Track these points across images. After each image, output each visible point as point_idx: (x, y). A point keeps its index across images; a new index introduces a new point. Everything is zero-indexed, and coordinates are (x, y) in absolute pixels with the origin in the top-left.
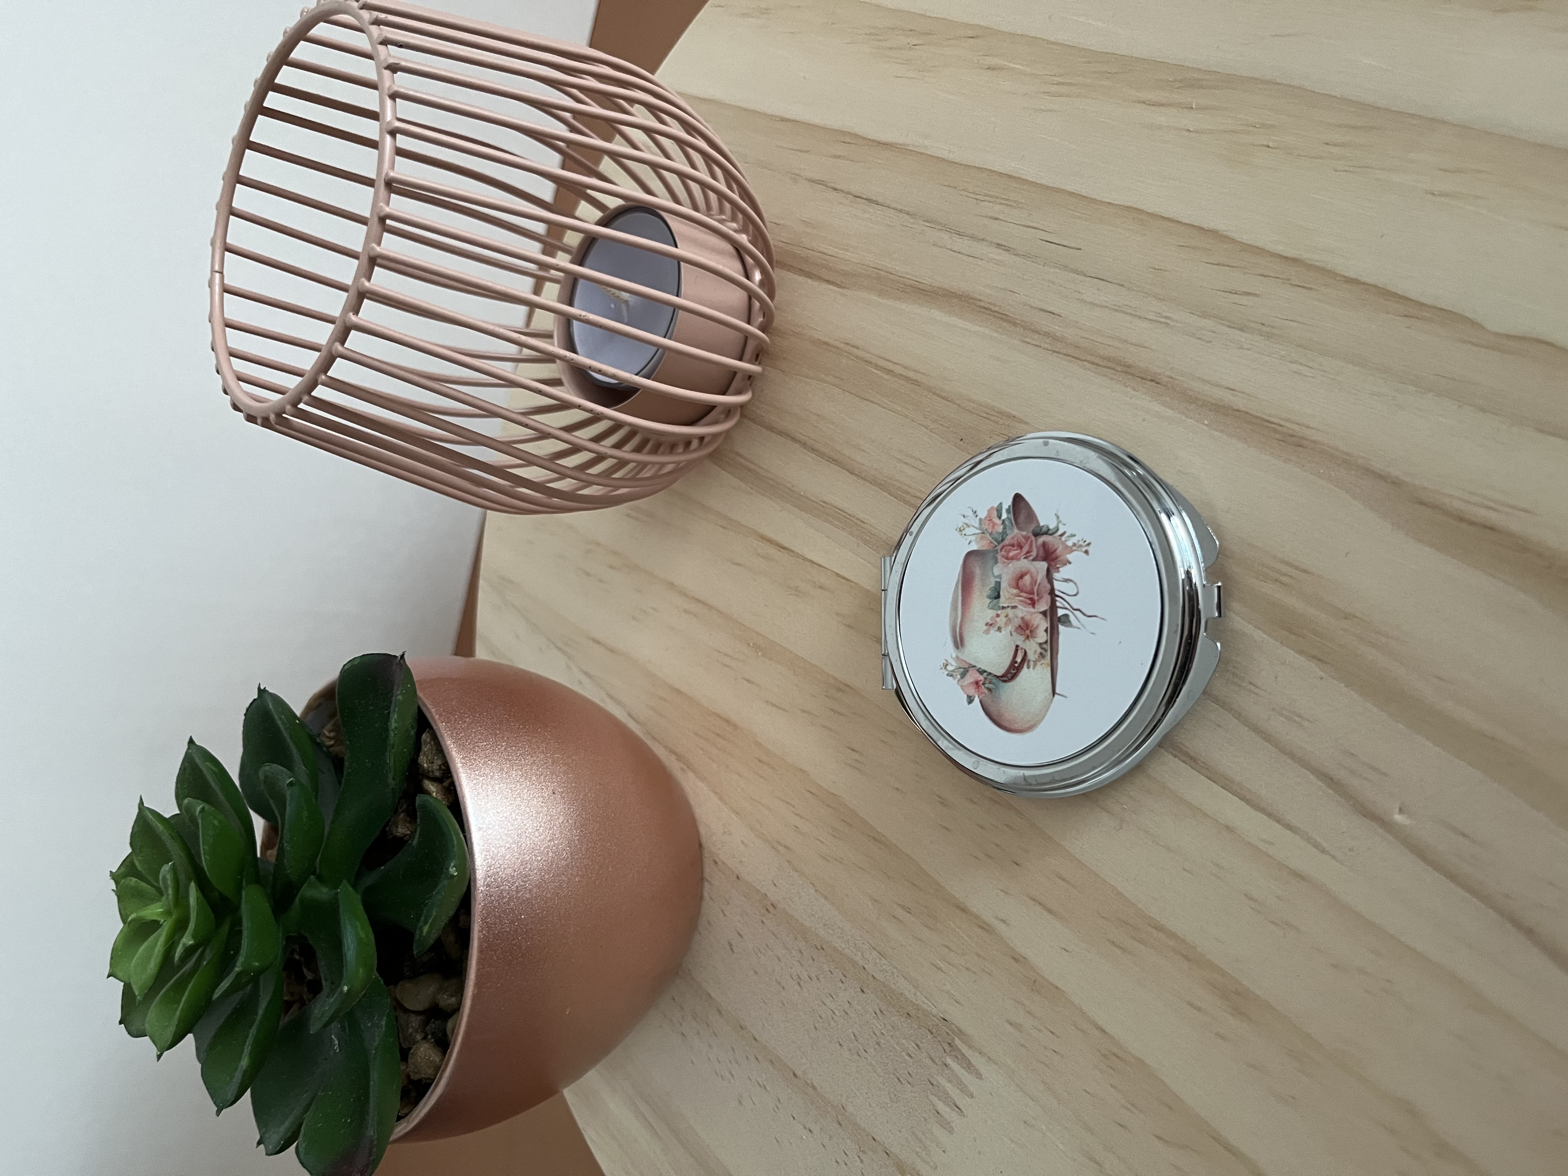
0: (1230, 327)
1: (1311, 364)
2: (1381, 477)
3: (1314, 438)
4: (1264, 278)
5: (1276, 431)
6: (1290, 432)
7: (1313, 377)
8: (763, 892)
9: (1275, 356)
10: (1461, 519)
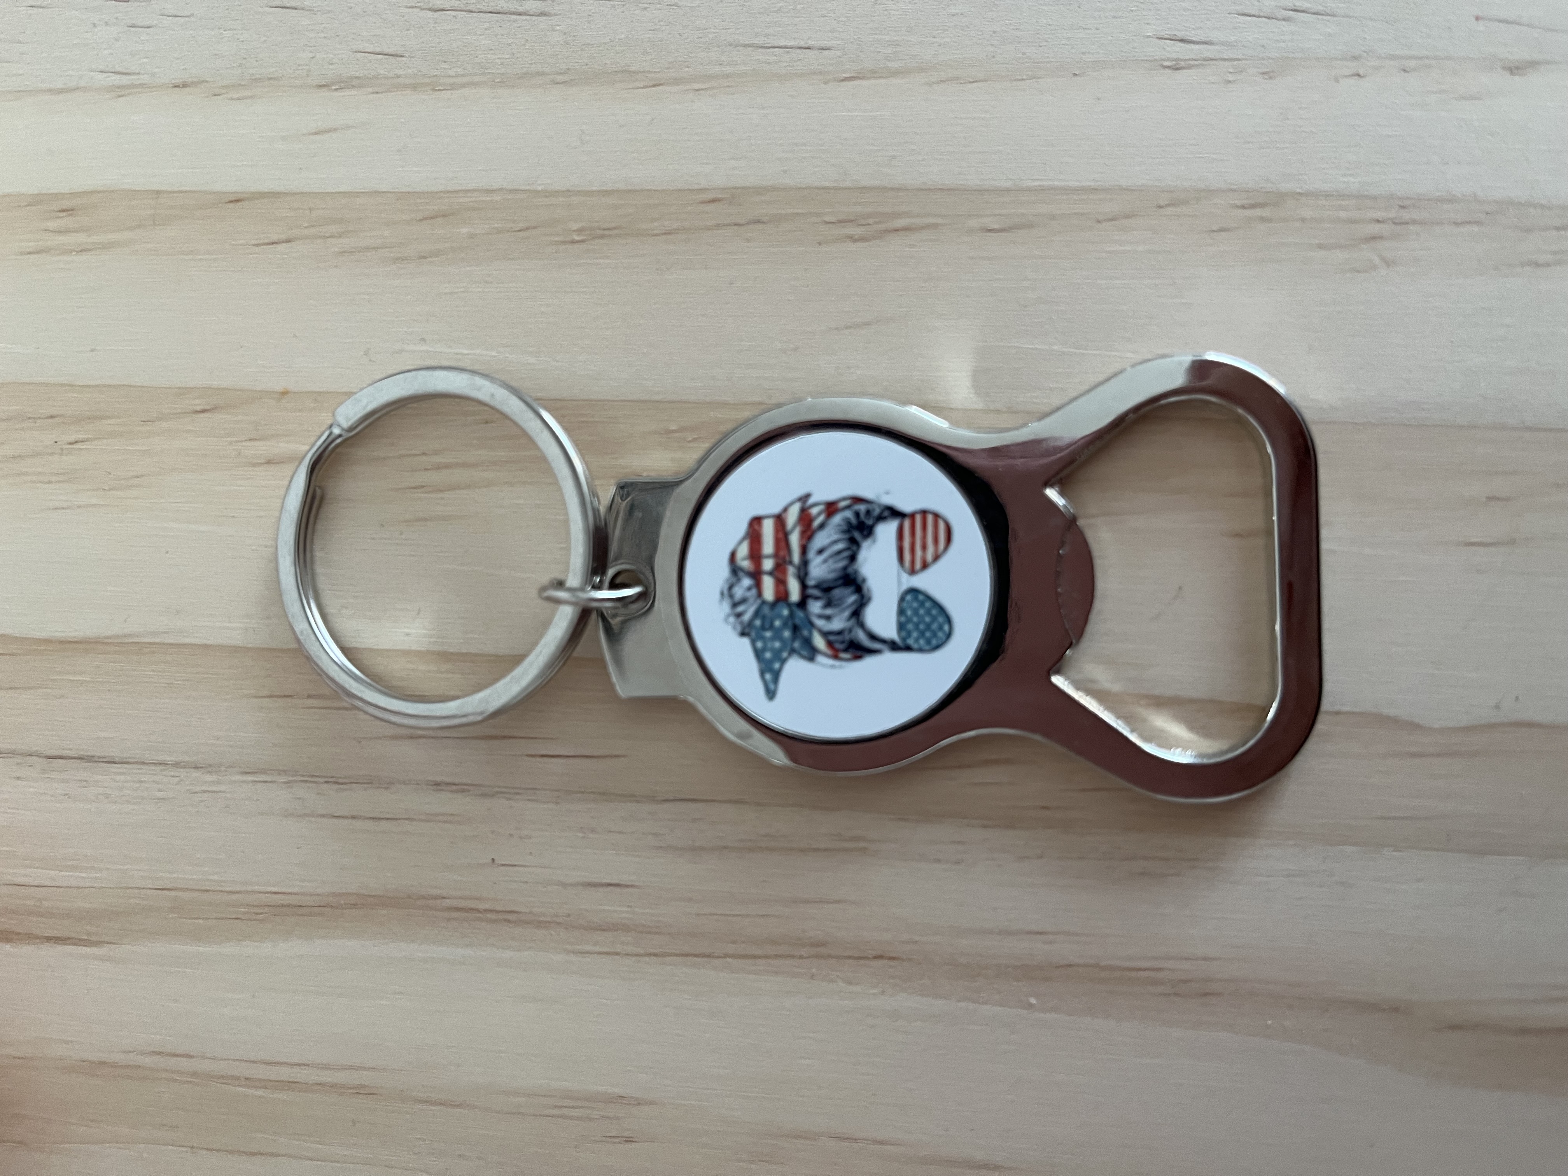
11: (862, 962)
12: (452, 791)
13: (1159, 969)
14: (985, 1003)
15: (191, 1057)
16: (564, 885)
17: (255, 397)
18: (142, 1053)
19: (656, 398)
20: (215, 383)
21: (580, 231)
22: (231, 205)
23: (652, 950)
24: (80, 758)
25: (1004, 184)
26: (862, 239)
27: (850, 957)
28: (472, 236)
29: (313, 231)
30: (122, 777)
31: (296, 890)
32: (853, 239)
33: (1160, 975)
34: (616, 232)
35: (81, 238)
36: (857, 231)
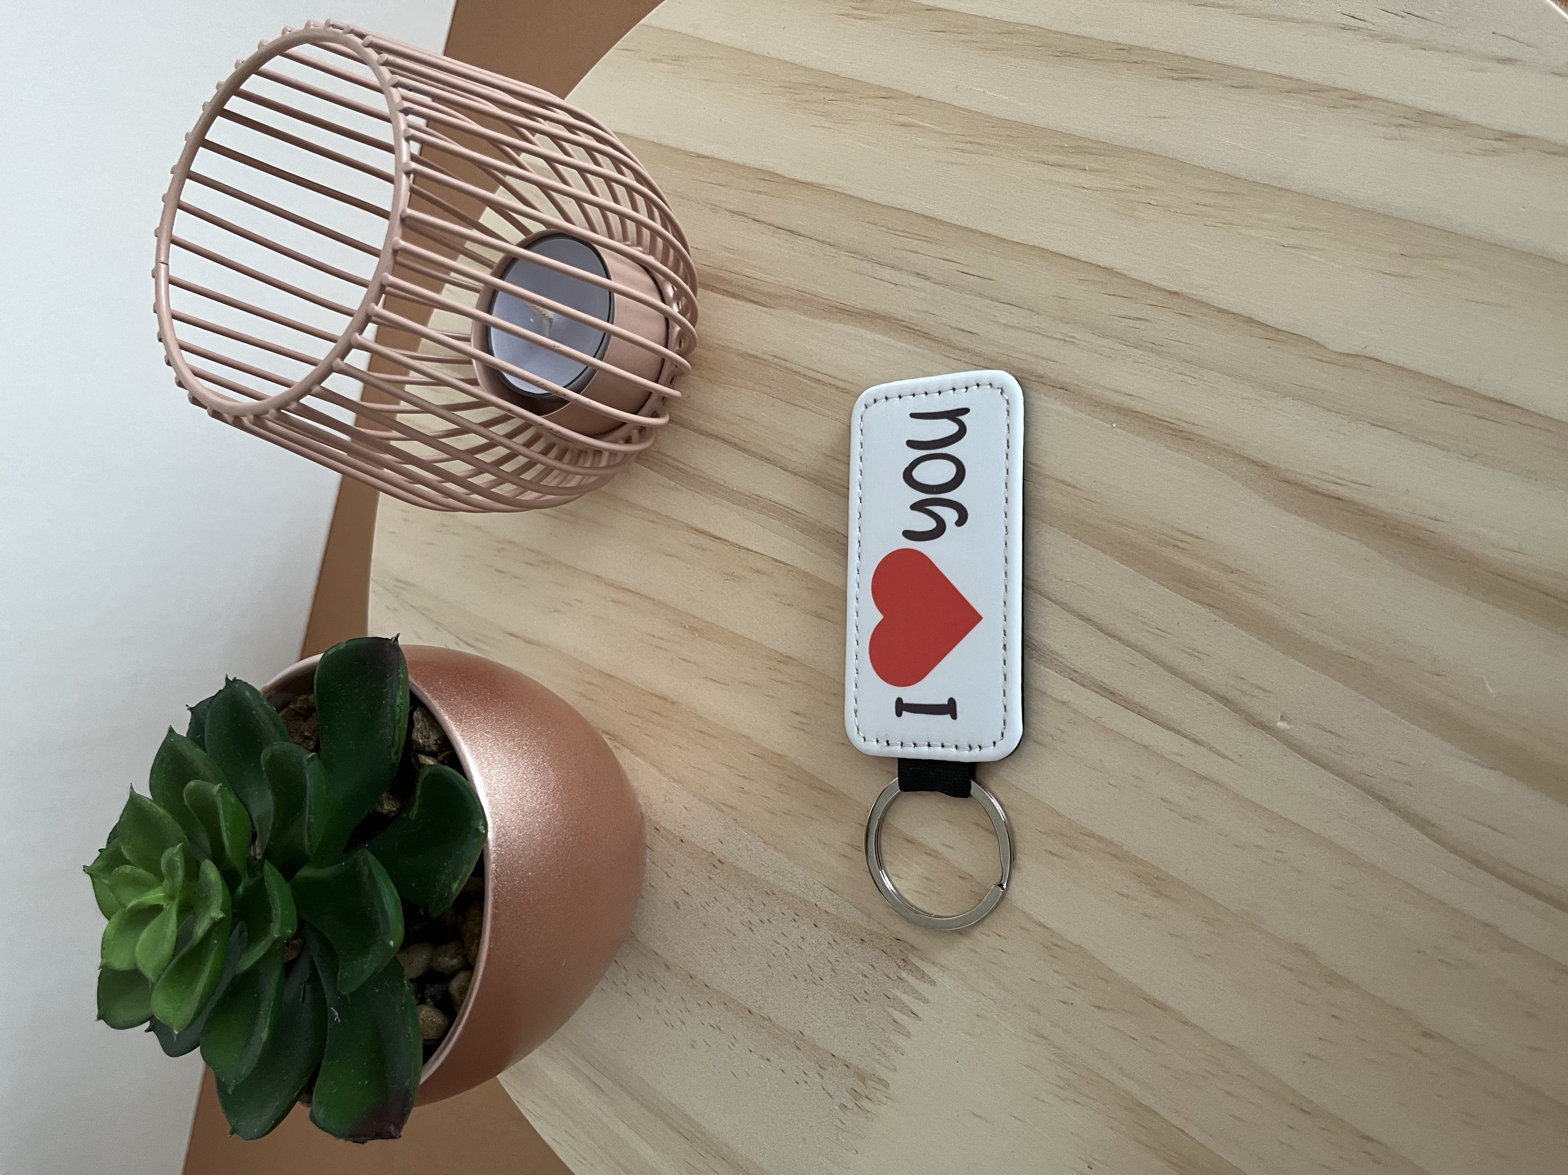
0: (1126, 345)
1: (1193, 375)
2: (1255, 463)
3: (1199, 433)
4: (1153, 307)
5: (1168, 428)
6: (1181, 429)
7: (1195, 385)
8: (709, 850)
9: (1165, 368)
10: (1317, 493)
11: (1055, 389)
12: (923, 278)
13: (1172, 423)
14: (1097, 418)
15: (785, 360)
16: (951, 327)
17: (907, 96)
18: (769, 355)
19: (1064, 131)
20: (893, 87)
21: (1061, 52)
22: (926, 11)
23: (974, 363)
24: (789, 231)
25: (1247, 67)
26: (1177, 79)
27: (1050, 385)
28: (1017, 45)
29: (955, 29)
30: (801, 242)
31: (848, 304)
32: (1173, 78)
33: (1171, 426)
34: (1076, 55)
35: (864, 13)
36: (1175, 75)
